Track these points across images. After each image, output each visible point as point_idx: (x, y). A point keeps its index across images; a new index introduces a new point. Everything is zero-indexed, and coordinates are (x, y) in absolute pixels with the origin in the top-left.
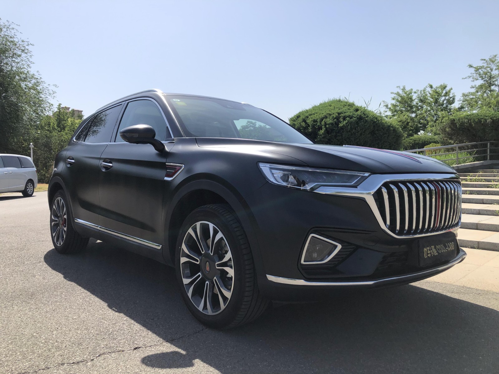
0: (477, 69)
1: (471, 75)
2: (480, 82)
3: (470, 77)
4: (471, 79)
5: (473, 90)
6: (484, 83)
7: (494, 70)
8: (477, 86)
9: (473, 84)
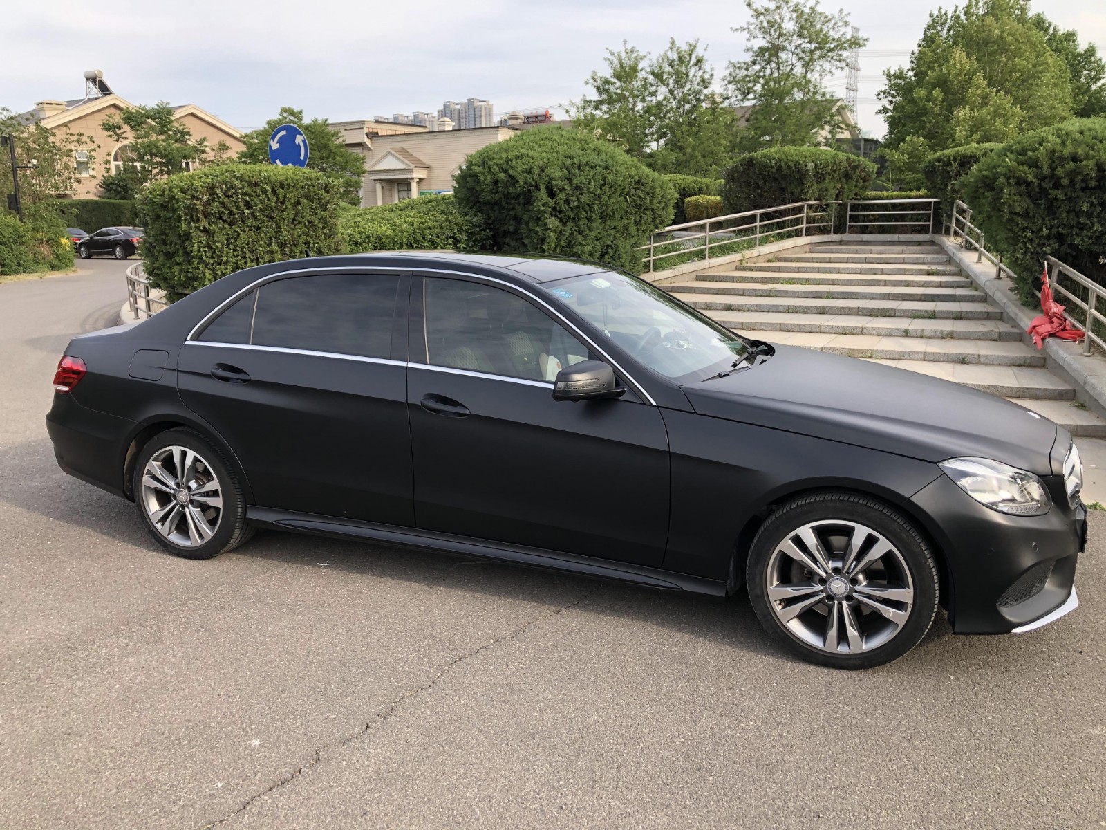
0: (758, 14)
1: (745, 26)
2: (761, 42)
3: (743, 29)
4: (745, 35)
5: (748, 58)
6: (767, 45)
7: (785, 21)
8: (756, 49)
9: (749, 44)
